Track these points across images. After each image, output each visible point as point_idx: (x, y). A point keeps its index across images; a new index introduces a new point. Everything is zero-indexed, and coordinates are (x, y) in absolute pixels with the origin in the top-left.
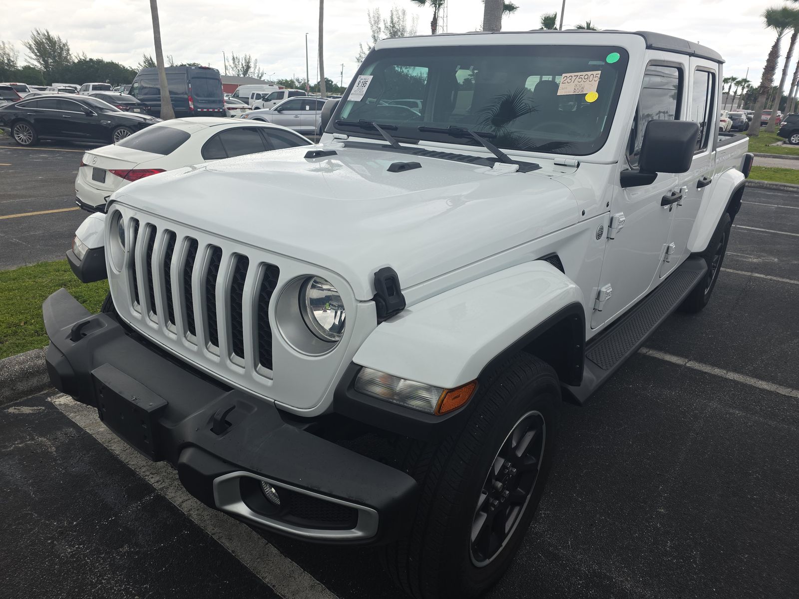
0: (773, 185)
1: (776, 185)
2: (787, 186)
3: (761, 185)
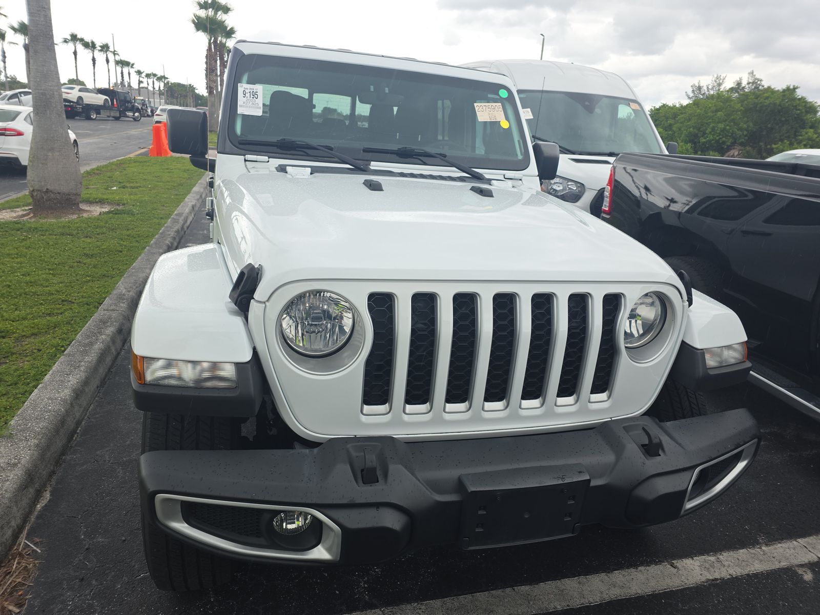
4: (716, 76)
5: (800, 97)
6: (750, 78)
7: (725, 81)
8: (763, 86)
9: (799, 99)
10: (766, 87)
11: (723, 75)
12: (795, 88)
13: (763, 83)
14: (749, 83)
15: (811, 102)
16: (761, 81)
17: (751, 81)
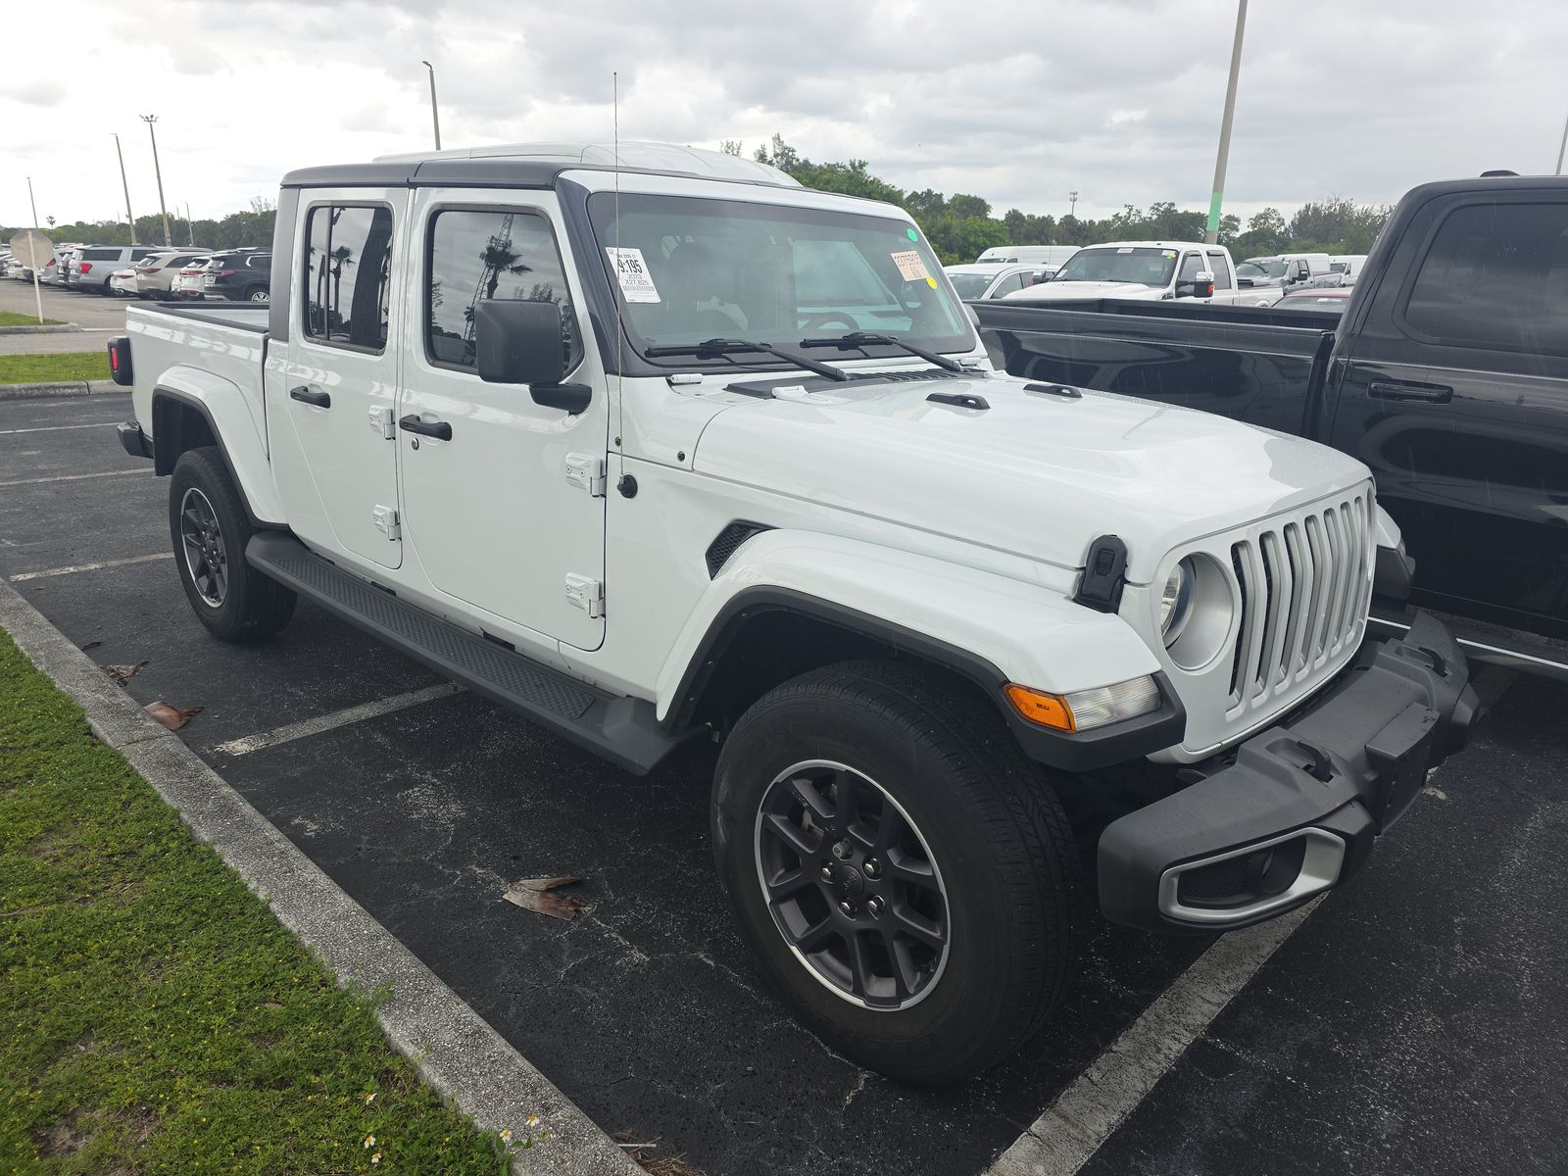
0: (31, 389)
1: (38, 388)
2: (59, 388)
3: (9, 392)
4: (725, 144)
5: (872, 179)
6: (777, 146)
7: (741, 151)
8: (798, 160)
9: (872, 182)
10: (801, 161)
11: (736, 142)
12: (862, 165)
13: (797, 155)
14: (776, 155)
15: (887, 187)
16: (793, 151)
17: (778, 151)
